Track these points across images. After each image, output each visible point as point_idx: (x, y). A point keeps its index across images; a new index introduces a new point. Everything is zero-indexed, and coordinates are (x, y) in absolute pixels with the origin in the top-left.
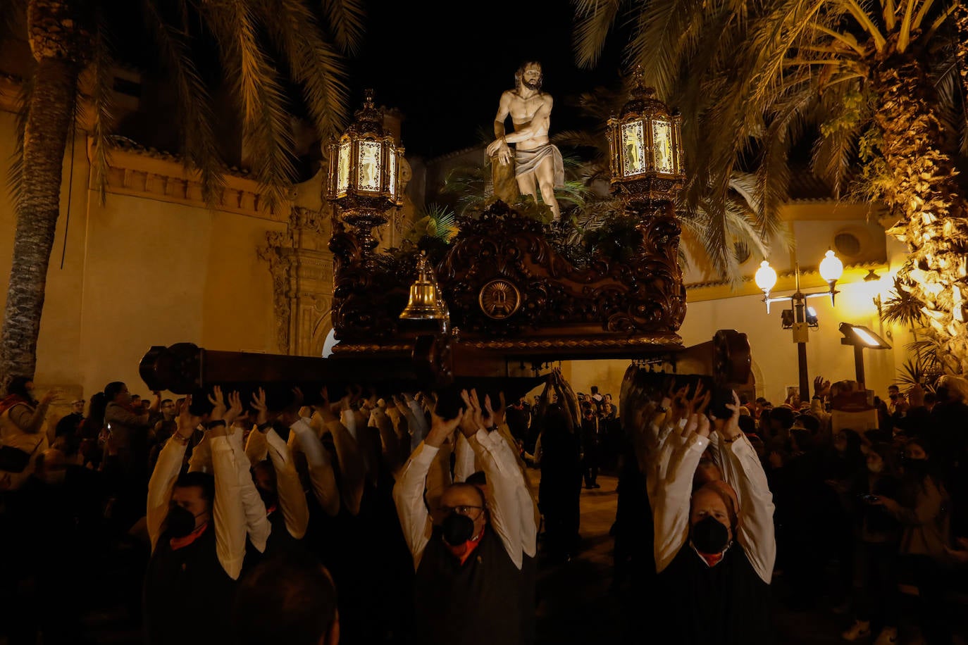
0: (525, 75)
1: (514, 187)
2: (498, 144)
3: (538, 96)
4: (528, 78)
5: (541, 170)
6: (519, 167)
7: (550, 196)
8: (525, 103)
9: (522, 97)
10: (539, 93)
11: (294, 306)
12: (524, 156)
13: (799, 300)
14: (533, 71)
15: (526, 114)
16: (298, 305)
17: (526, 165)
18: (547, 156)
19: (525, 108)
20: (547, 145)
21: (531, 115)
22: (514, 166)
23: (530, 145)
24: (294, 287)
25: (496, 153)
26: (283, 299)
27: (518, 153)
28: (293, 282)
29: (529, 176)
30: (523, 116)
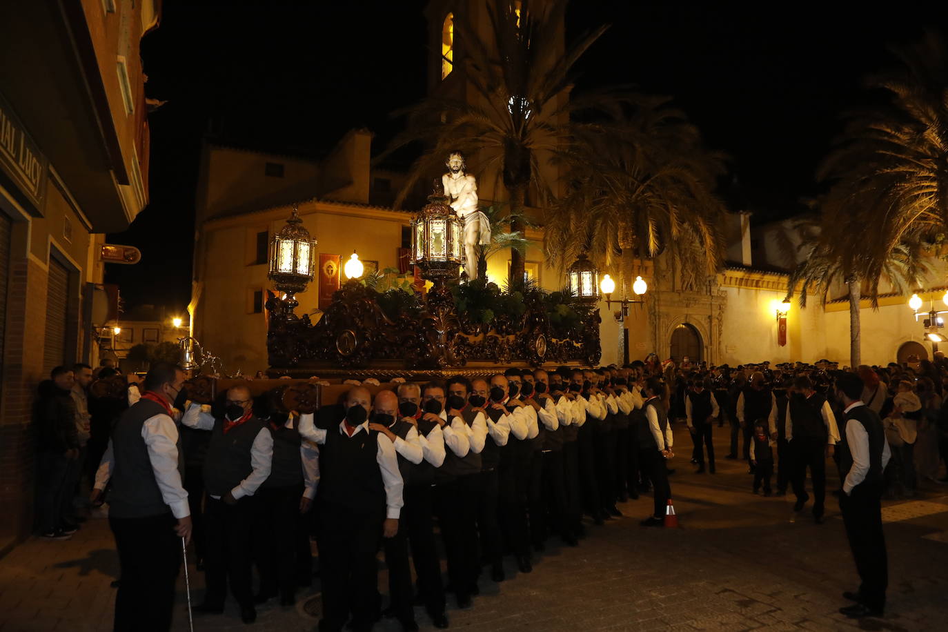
0: (451, 163)
4: (453, 165)
8: (455, 183)
9: (453, 179)
10: (464, 175)
11: (657, 320)
13: (933, 315)
14: (456, 160)
16: (659, 319)
19: (456, 186)
21: (459, 191)
24: (657, 310)
26: (653, 316)
28: (657, 307)
30: (455, 192)
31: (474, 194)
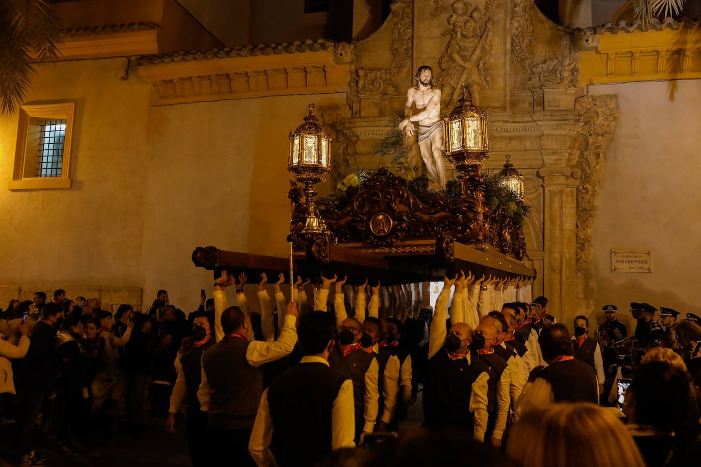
0: (421, 77)
1: (417, 150)
2: (405, 123)
3: (431, 89)
4: (423, 79)
5: (434, 138)
6: (420, 137)
7: (439, 156)
8: (423, 95)
9: (420, 91)
12: (423, 130)
14: (426, 74)
15: (424, 102)
17: (425, 135)
18: (437, 129)
19: (423, 97)
20: (438, 121)
21: (426, 102)
22: (417, 137)
23: (427, 122)
25: (405, 128)
27: (420, 127)
29: (426, 143)
30: (421, 103)
31: (439, 105)
